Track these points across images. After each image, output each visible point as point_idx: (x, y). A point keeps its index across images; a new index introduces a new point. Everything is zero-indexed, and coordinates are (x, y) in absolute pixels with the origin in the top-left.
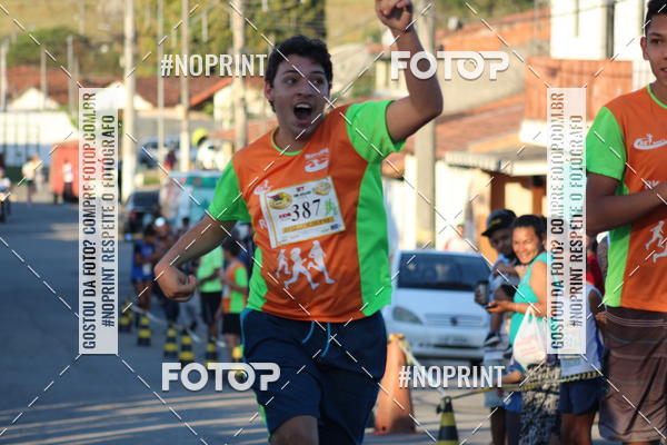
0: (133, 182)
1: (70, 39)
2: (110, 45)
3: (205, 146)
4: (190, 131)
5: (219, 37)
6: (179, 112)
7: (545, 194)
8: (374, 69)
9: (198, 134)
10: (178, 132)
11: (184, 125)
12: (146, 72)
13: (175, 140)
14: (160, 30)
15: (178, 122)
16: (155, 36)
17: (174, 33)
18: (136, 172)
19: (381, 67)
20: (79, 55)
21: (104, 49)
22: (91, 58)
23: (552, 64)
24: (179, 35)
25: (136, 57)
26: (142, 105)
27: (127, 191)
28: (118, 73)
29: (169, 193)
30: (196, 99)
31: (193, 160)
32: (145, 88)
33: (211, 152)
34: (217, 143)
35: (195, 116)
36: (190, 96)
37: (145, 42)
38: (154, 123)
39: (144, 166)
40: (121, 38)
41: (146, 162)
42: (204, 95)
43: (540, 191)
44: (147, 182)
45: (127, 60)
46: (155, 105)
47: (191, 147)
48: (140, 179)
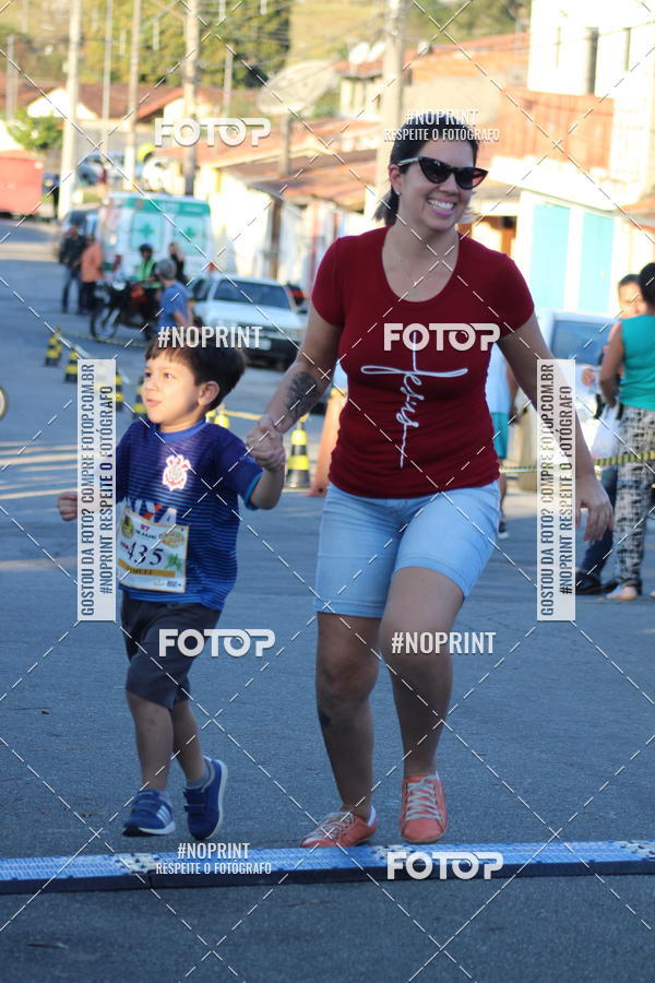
0: (72, 198)
1: (10, 40)
2: (55, 47)
3: (152, 162)
4: (136, 146)
5: (173, 43)
6: (125, 124)
7: (514, 235)
8: (339, 87)
9: (145, 149)
10: (123, 145)
11: (130, 139)
12: (92, 79)
13: (120, 154)
14: (109, 35)
15: (124, 134)
16: (103, 40)
17: (123, 36)
18: (75, 188)
19: (346, 87)
20: (20, 57)
21: (49, 50)
22: (32, 60)
23: (528, 97)
24: (129, 41)
25: (81, 61)
26: (84, 113)
27: (64, 209)
28: (61, 79)
29: (108, 214)
30: (145, 111)
31: (138, 178)
32: (89, 96)
33: (158, 169)
34: (163, 160)
35: (142, 129)
36: (139, 107)
37: (92, 45)
38: (98, 134)
39: (85, 183)
40: (66, 40)
41: (86, 177)
42: (154, 106)
43: (509, 232)
44: (86, 201)
45: (70, 67)
46: (100, 115)
47: (136, 163)
48: (79, 196)
